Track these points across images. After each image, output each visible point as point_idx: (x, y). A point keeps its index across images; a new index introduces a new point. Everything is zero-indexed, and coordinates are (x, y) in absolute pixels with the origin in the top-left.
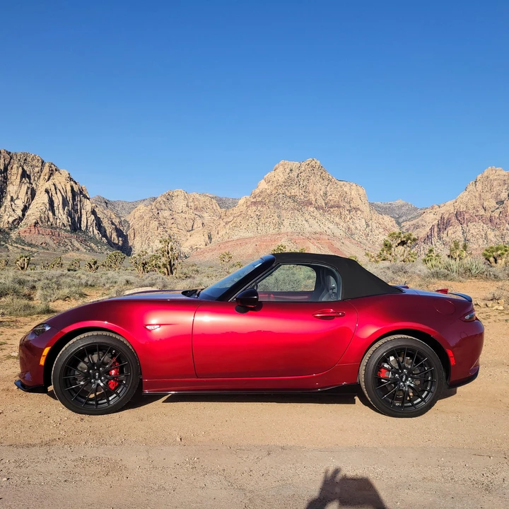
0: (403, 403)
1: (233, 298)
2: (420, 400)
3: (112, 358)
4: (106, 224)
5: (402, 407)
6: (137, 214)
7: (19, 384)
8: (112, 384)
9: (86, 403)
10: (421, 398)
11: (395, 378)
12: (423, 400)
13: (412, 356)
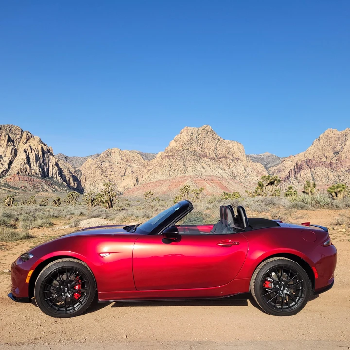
0: (282, 305)
1: (160, 233)
2: (294, 303)
3: (76, 277)
4: (66, 172)
5: (281, 308)
6: (87, 166)
7: (11, 296)
8: (77, 295)
9: (59, 310)
10: (295, 302)
11: (276, 288)
12: (296, 303)
13: (287, 272)
